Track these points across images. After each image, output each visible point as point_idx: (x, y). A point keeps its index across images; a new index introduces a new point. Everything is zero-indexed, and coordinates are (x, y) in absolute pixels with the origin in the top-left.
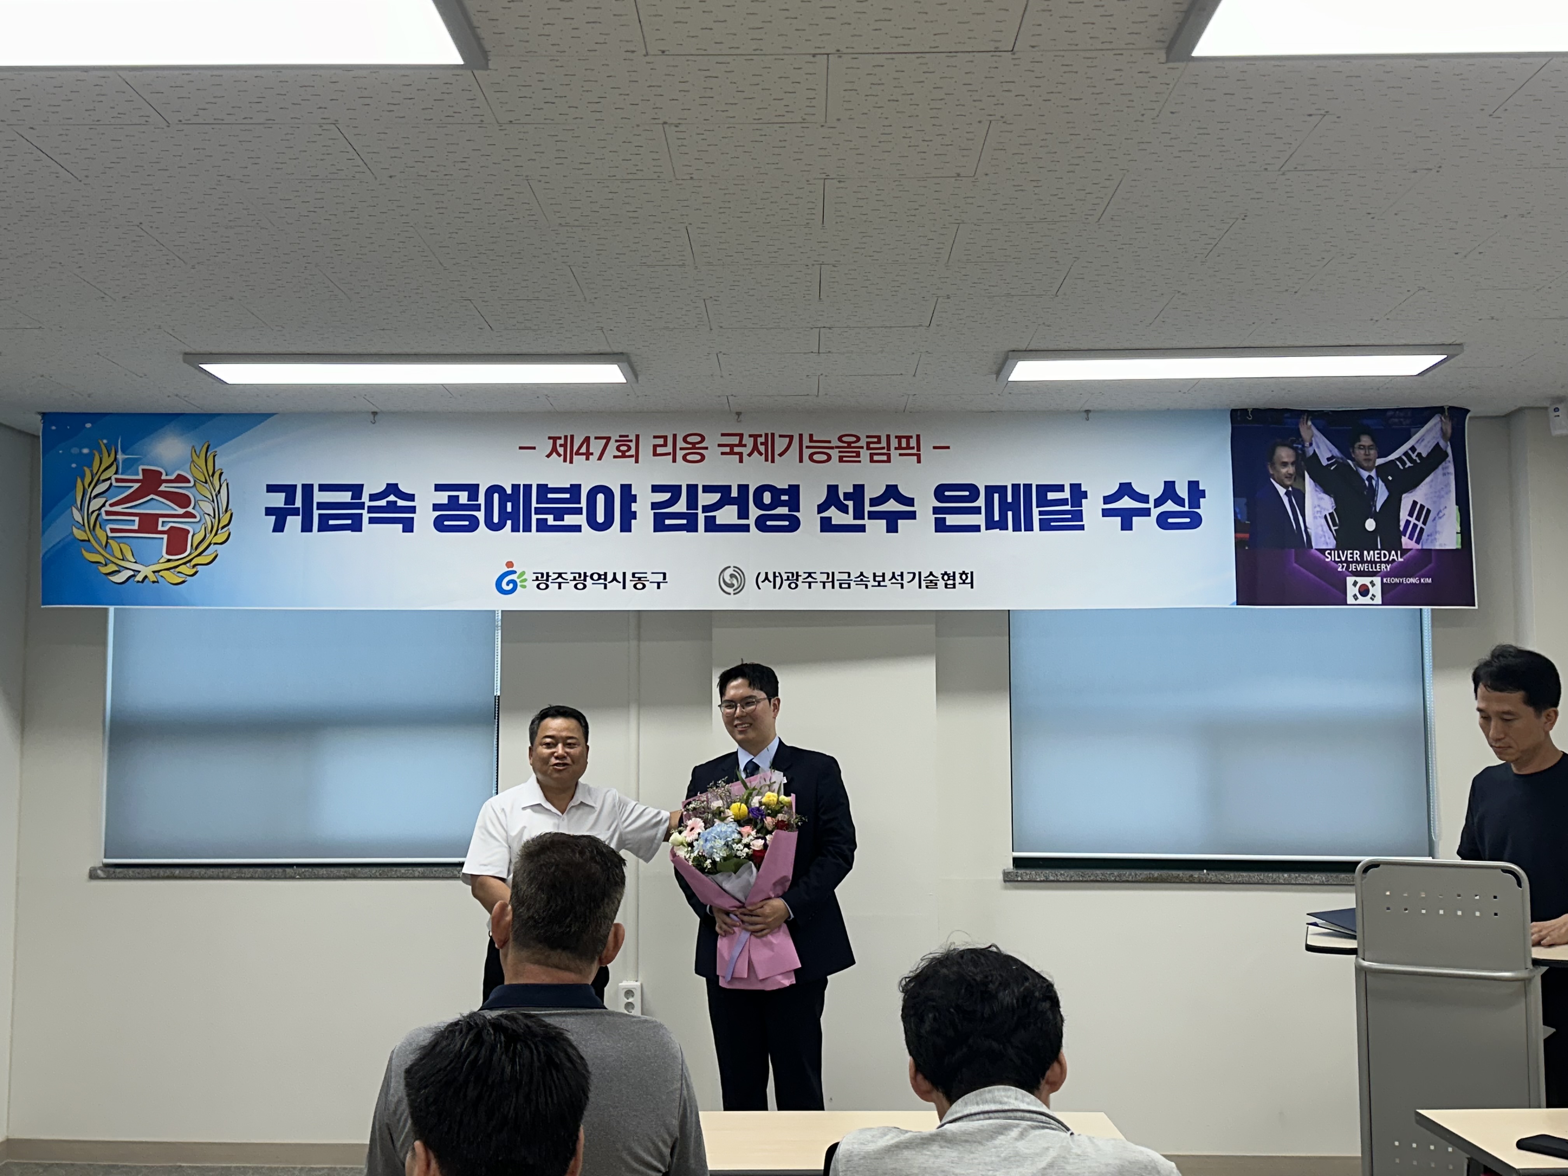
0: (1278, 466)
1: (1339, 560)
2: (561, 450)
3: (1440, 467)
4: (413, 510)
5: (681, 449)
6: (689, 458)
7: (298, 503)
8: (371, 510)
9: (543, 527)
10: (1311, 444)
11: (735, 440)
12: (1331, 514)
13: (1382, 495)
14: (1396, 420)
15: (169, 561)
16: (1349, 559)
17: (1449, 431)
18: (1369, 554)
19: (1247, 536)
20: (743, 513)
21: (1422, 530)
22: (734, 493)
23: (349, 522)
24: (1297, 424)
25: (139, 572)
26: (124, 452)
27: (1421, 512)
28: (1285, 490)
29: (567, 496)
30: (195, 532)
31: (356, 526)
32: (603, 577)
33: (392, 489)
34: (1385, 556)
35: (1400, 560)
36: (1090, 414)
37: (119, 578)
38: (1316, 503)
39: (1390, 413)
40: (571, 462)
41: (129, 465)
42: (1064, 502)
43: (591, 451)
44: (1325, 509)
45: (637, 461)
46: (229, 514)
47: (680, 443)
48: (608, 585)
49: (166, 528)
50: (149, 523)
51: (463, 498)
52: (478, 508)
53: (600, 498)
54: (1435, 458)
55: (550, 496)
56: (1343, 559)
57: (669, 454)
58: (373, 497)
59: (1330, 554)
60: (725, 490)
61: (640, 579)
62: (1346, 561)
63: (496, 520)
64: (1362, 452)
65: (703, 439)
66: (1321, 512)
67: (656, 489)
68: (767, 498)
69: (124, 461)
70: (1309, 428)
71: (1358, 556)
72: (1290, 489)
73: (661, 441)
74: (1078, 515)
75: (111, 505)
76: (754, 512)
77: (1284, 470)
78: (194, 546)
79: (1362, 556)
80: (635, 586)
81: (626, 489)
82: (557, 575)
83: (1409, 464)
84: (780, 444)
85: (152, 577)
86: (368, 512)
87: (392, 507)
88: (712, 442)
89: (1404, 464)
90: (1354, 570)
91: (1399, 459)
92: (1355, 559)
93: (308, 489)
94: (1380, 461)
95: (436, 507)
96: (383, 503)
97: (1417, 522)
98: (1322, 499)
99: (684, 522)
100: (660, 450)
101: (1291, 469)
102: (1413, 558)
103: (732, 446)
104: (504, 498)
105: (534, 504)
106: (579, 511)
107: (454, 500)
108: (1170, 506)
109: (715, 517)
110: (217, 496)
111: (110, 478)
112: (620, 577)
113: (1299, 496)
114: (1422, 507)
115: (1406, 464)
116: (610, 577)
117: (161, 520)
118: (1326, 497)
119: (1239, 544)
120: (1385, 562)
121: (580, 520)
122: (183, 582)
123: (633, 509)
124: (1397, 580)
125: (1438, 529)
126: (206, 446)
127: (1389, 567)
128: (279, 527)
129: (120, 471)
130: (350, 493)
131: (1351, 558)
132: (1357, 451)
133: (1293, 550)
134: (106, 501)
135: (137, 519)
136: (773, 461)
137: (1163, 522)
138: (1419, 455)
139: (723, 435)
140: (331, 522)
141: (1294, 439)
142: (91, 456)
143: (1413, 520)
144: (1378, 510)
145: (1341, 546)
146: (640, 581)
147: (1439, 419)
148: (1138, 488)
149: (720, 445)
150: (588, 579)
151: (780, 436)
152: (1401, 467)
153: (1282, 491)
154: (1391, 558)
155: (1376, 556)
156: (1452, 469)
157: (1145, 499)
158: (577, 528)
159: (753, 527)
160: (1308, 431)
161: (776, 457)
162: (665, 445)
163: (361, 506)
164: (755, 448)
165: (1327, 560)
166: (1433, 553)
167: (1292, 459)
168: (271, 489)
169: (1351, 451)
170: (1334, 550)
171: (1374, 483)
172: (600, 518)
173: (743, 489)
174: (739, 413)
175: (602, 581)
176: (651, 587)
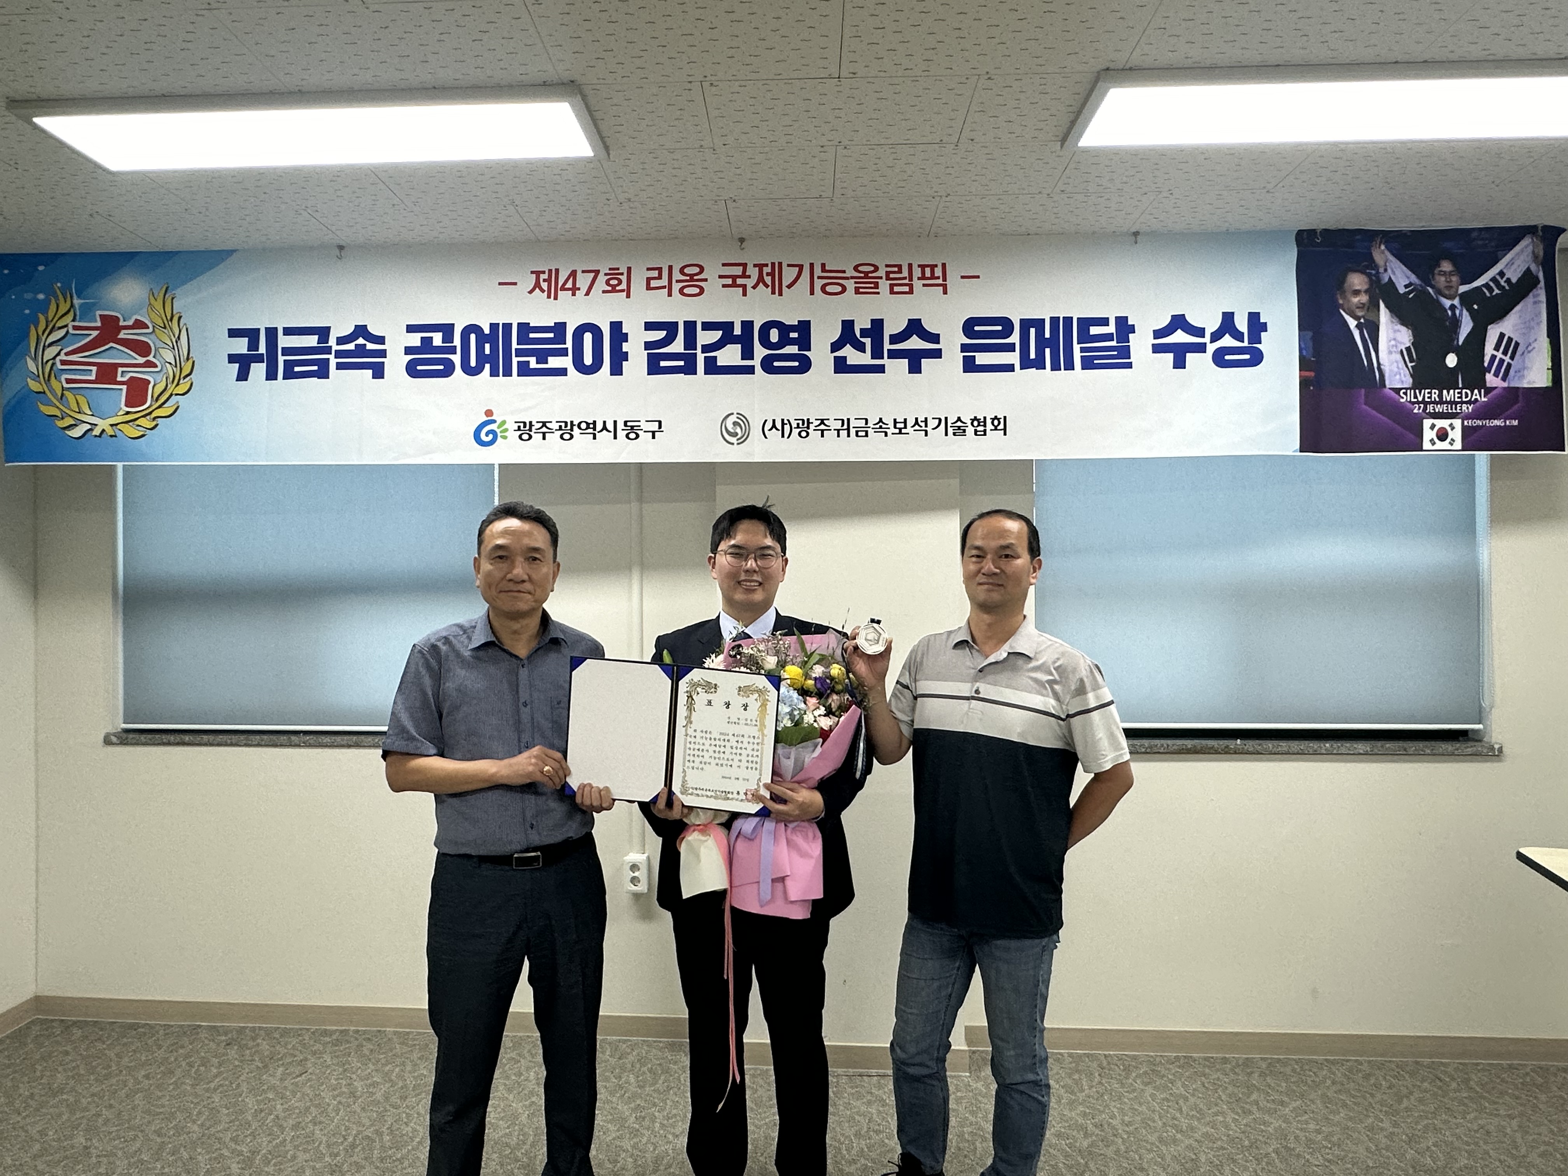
0: (1349, 295)
1: (1416, 400)
2: (545, 286)
3: (1531, 294)
4: (383, 354)
5: (678, 281)
6: (686, 291)
7: (262, 349)
8: (339, 354)
9: (525, 371)
10: (1386, 270)
11: (738, 271)
12: (1408, 349)
13: (1466, 326)
14: (1480, 242)
15: (128, 413)
16: (1427, 400)
17: (1541, 253)
18: (1448, 393)
19: (1312, 374)
20: (748, 353)
21: (1509, 365)
22: (737, 331)
23: (316, 368)
24: (1369, 248)
25: (96, 425)
26: (79, 297)
27: (1508, 345)
28: (1356, 323)
29: (551, 335)
30: (156, 382)
31: (323, 373)
32: (591, 426)
33: (361, 331)
34: (1467, 397)
35: (1484, 399)
36: (1139, 238)
37: (77, 432)
38: (1392, 336)
39: (1474, 234)
40: (556, 298)
41: (87, 311)
42: (1108, 337)
43: (577, 286)
44: (1401, 343)
45: (628, 296)
46: (190, 362)
47: (677, 275)
48: (598, 435)
49: (124, 379)
50: (107, 374)
51: (437, 339)
52: (453, 351)
53: (588, 337)
54: (1527, 283)
55: (532, 335)
56: (1420, 399)
57: (664, 287)
58: (341, 341)
59: (1405, 394)
60: (726, 327)
61: (632, 427)
62: (1423, 402)
63: (473, 363)
64: (1443, 279)
65: (702, 269)
66: (1396, 346)
67: (650, 326)
68: (774, 335)
69: (81, 306)
70: (1383, 252)
71: (1436, 396)
72: (1362, 321)
73: (655, 274)
74: (1125, 352)
75: (67, 354)
76: (760, 352)
77: (1355, 300)
78: (155, 398)
79: (1440, 395)
80: (627, 436)
81: (616, 326)
82: (541, 425)
83: (1496, 291)
84: (789, 275)
85: (110, 431)
86: (336, 357)
87: (361, 351)
88: (712, 272)
89: (1491, 290)
90: (1432, 411)
91: (1487, 285)
92: (1433, 400)
93: (272, 333)
94: (1463, 289)
95: (408, 350)
96: (351, 346)
97: (1504, 357)
98: (1399, 331)
99: (682, 363)
100: (653, 284)
101: (1364, 298)
102: (1500, 397)
103: (734, 278)
104: (482, 339)
105: (515, 345)
106: (564, 353)
107: (427, 342)
108: (1227, 341)
109: (716, 357)
110: (177, 342)
111: (66, 326)
112: (610, 427)
113: (1372, 329)
114: (1510, 339)
115: (1493, 291)
116: (599, 426)
117: (120, 370)
118: (1404, 329)
119: (1304, 384)
120: (1466, 403)
121: (566, 362)
122: (143, 436)
123: (624, 350)
124: (1479, 423)
125: (1528, 364)
126: (164, 289)
127: (1470, 408)
128: (243, 376)
129: (78, 318)
130: (316, 337)
131: (1428, 398)
132: (1437, 277)
133: (1363, 391)
134: (61, 350)
135: (94, 369)
136: (781, 294)
137: (1220, 359)
138: (1508, 281)
139: (724, 265)
140: (297, 369)
141: (1367, 265)
142: (47, 302)
143: (1499, 355)
144: (1460, 343)
145: (1419, 384)
146: (632, 430)
147: (1530, 240)
148: (1194, 320)
149: (720, 277)
150: (575, 428)
151: (789, 265)
152: (1488, 294)
153: (1352, 323)
154: (1474, 397)
155: (1457, 395)
156: (1543, 298)
157: (1200, 332)
158: (563, 372)
159: (758, 369)
160: (1381, 255)
161: (784, 288)
162: (660, 277)
163: (328, 350)
164: (761, 279)
165: (1402, 400)
166: (1521, 391)
167: (1365, 287)
168: (234, 333)
169: (1431, 277)
170: (1410, 389)
171: (1457, 312)
172: (588, 360)
173: (747, 326)
174: (742, 240)
175: (591, 431)
176: (645, 437)
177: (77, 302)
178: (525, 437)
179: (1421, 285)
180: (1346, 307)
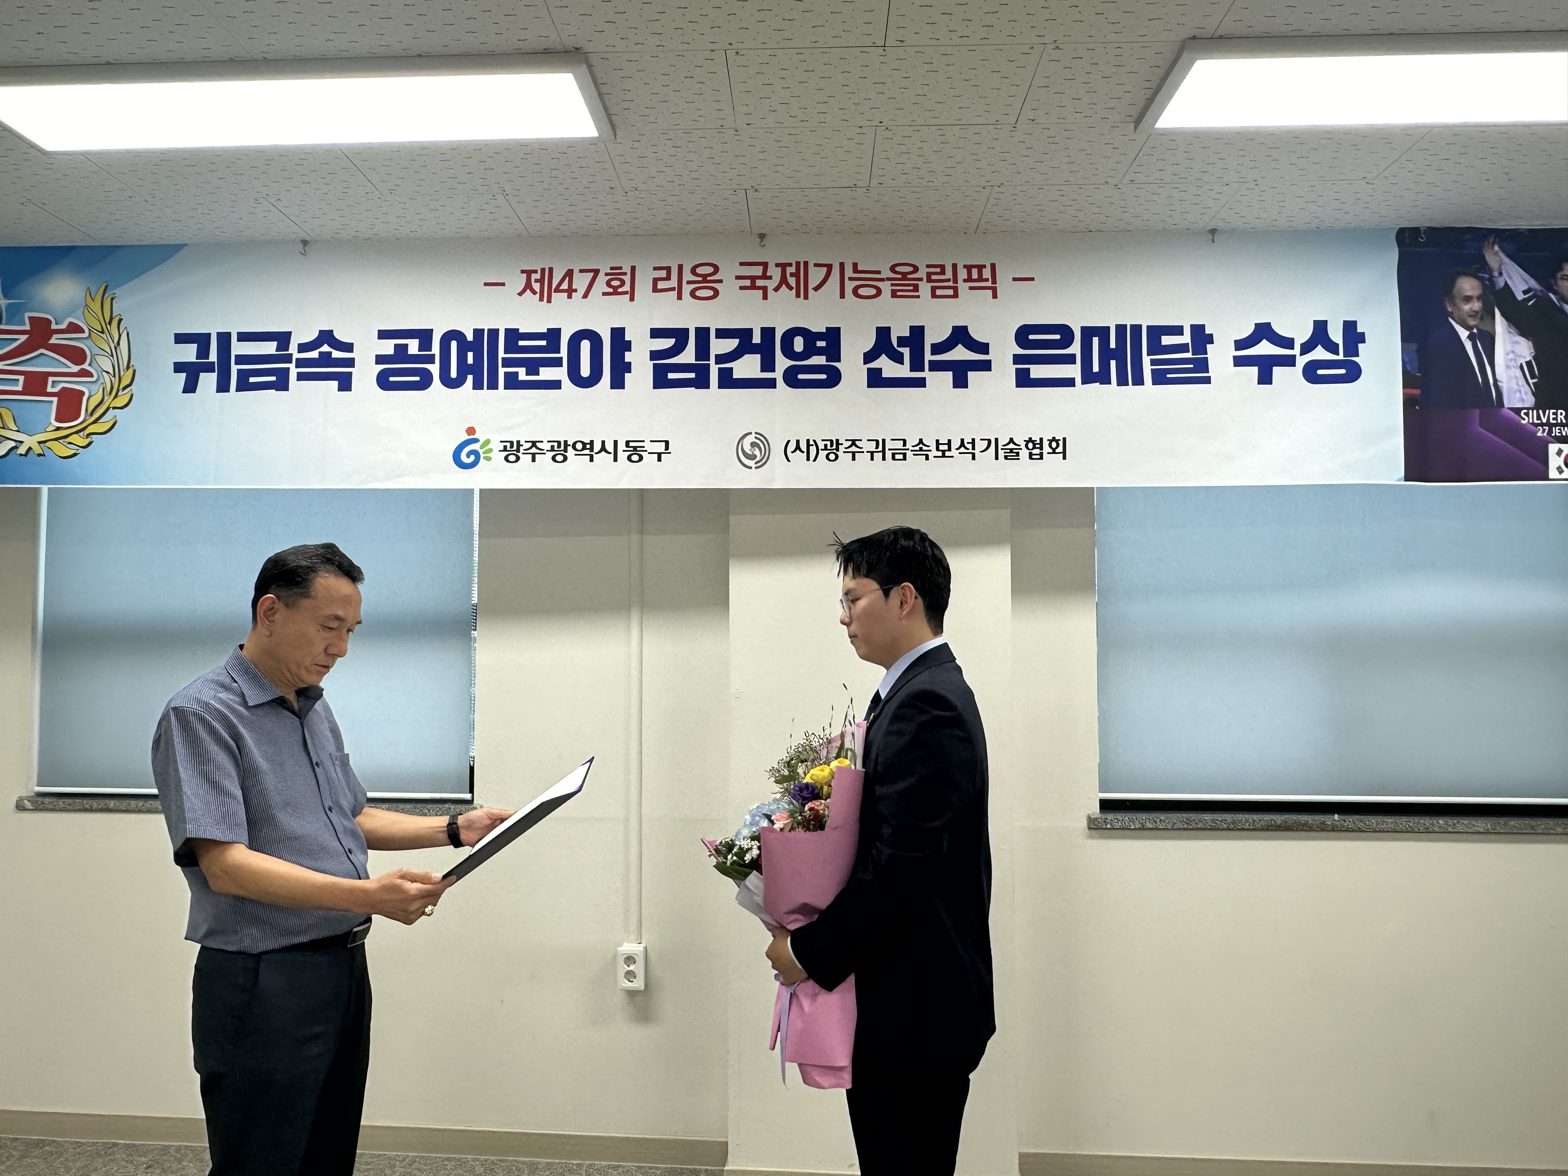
1: (1539, 422)
2: (536, 287)
4: (351, 363)
5: (689, 282)
6: (699, 293)
7: (213, 357)
8: (300, 363)
9: (512, 383)
11: (758, 271)
16: (1552, 421)
20: (768, 365)
22: (757, 339)
23: (274, 379)
26: (6, 297)
29: (543, 343)
31: (282, 384)
32: (588, 446)
33: (327, 337)
36: (1217, 236)
38: (1511, 350)
40: (549, 301)
41: (14, 313)
42: (1183, 348)
43: (574, 287)
44: (1521, 357)
45: (632, 299)
47: (687, 276)
48: (595, 457)
51: (413, 346)
52: (431, 359)
53: (585, 346)
55: (521, 343)
56: (1544, 421)
57: (673, 289)
58: (302, 348)
59: (1527, 414)
60: (744, 335)
61: (635, 448)
62: (1548, 423)
63: (454, 374)
65: (716, 269)
66: (1516, 361)
67: (656, 333)
68: (799, 344)
69: (8, 307)
73: (663, 274)
74: (1202, 365)
76: (782, 363)
80: (629, 458)
81: (618, 334)
82: (530, 444)
84: (816, 276)
86: (297, 367)
87: (326, 360)
88: (729, 272)
90: (1558, 435)
93: (224, 339)
95: (380, 359)
96: (314, 354)
98: (1517, 343)
99: (692, 375)
100: (661, 285)
103: (753, 279)
104: (464, 346)
105: (501, 354)
106: (558, 363)
107: (401, 350)
108: (1320, 353)
109: (731, 369)
112: (610, 447)
116: (597, 448)
119: (1408, 403)
121: (560, 373)
123: (627, 360)
128: (190, 387)
130: (275, 343)
131: (1554, 419)
136: (806, 297)
137: (1310, 374)
139: (742, 264)
140: (252, 380)
146: (635, 451)
148: (1281, 329)
149: (738, 278)
150: (570, 449)
151: (816, 265)
157: (1288, 343)
158: (555, 385)
159: (780, 382)
161: (811, 292)
162: (668, 278)
163: (288, 359)
164: (784, 281)
165: (1523, 422)
168: (181, 339)
172: (585, 371)
173: (768, 333)
174: (762, 236)
175: (587, 452)
176: (649, 459)
178: (512, 458)
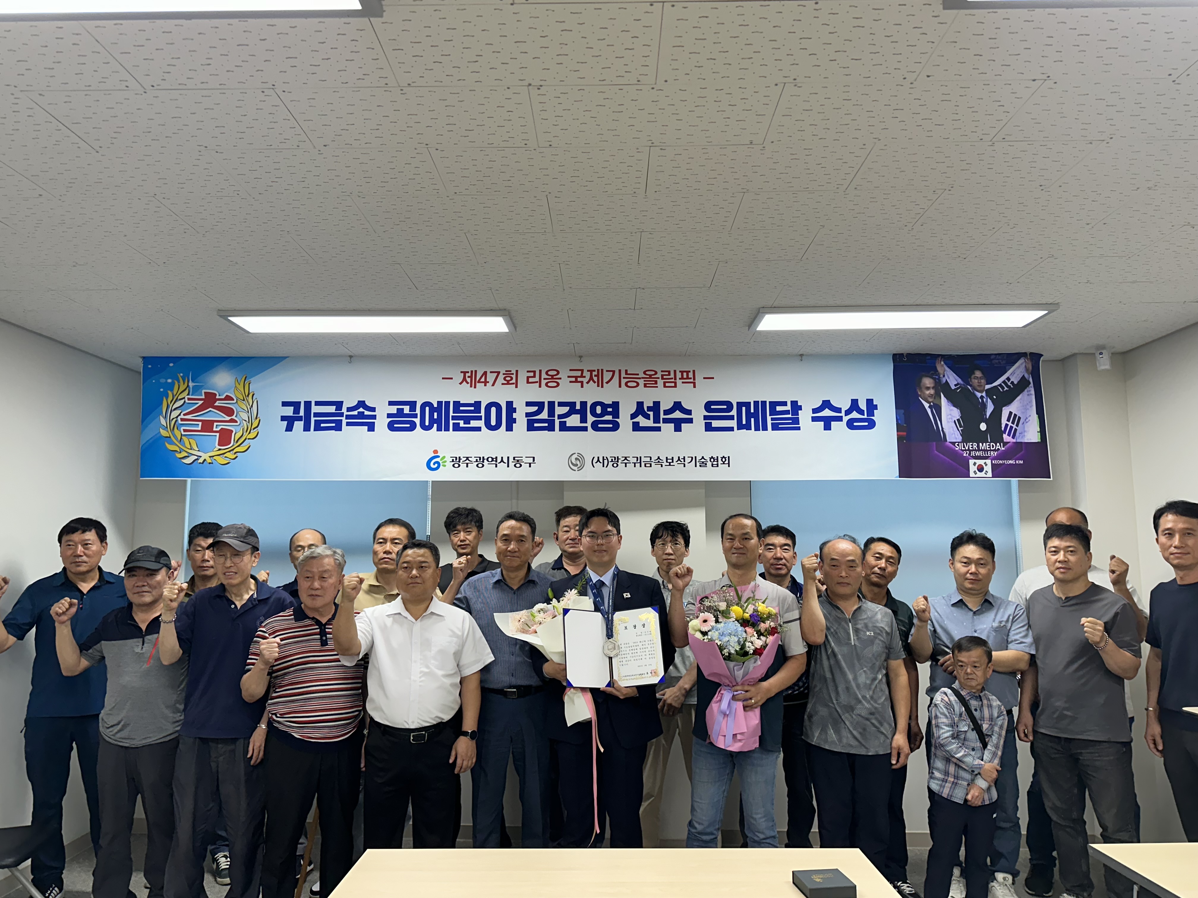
0: (923, 389)
1: (964, 449)
2: (469, 380)
3: (1026, 390)
4: (374, 417)
5: (545, 379)
6: (549, 384)
7: (302, 413)
8: (348, 417)
9: (457, 428)
10: (944, 376)
11: (579, 374)
12: (958, 420)
13: (990, 408)
14: (997, 361)
15: (220, 449)
16: (970, 449)
17: (1031, 368)
18: (983, 445)
19: (905, 433)
20: (584, 420)
21: (1016, 430)
22: (578, 407)
23: (334, 425)
25: (201, 457)
26: (193, 381)
27: (1014, 418)
29: (473, 408)
30: (237, 431)
31: (338, 428)
32: (495, 460)
33: (362, 404)
34: (993, 447)
35: (1004, 449)
36: (803, 357)
37: (188, 461)
38: (949, 413)
39: (992, 357)
40: (475, 387)
41: (196, 390)
42: (787, 412)
43: (487, 380)
44: (954, 417)
45: (516, 387)
46: (258, 420)
47: (544, 376)
48: (498, 465)
49: (218, 429)
50: (208, 426)
51: (406, 409)
52: (415, 416)
53: (493, 410)
54: (1022, 385)
55: (461, 408)
56: (967, 448)
57: (537, 382)
58: (349, 409)
59: (958, 445)
60: (572, 405)
61: (518, 461)
62: (969, 449)
63: (427, 424)
64: (976, 381)
65: (558, 373)
66: (952, 418)
67: (528, 404)
68: (599, 410)
69: (194, 387)
70: (942, 366)
72: (932, 404)
73: (532, 374)
74: (796, 421)
75: (184, 415)
76: (591, 419)
77: (927, 392)
78: (236, 441)
79: (978, 446)
80: (515, 466)
81: (509, 404)
82: (465, 459)
83: (1006, 388)
84: (607, 376)
85: (209, 460)
86: (346, 419)
87: (361, 415)
88: (564, 375)
89: (1003, 388)
90: (974, 455)
91: (1000, 385)
93: (308, 404)
94: (988, 387)
95: (389, 416)
96: (355, 413)
97: (1012, 425)
98: (952, 410)
99: (546, 425)
100: (531, 380)
101: (932, 392)
102: (1011, 447)
103: (576, 377)
104: (432, 410)
105: (451, 414)
106: (479, 418)
107: (400, 411)
108: (855, 415)
109: (566, 422)
110: (250, 409)
111: (184, 398)
112: (505, 460)
113: (937, 408)
114: (1015, 415)
115: (1004, 388)
116: (499, 460)
117: (215, 424)
119: (900, 439)
120: (992, 450)
121: (481, 423)
122: (228, 463)
123: (514, 417)
124: (1001, 462)
125: (1026, 429)
126: (244, 377)
127: (995, 453)
128: (289, 428)
129: (191, 393)
130: (335, 407)
132: (973, 380)
133: (935, 443)
134: (181, 412)
135: (200, 423)
136: (602, 387)
137: (851, 425)
138: (1012, 383)
139: (571, 370)
140: (322, 425)
141: (933, 372)
142: (173, 384)
143: (1010, 424)
144: (988, 417)
145: (965, 440)
146: (518, 463)
147: (1024, 360)
148: (834, 403)
149: (569, 377)
150: (485, 461)
151: (607, 371)
152: (1001, 390)
153: (926, 405)
156: (1033, 392)
157: (839, 410)
158: (479, 429)
159: (590, 428)
160: (942, 368)
161: (605, 384)
162: (534, 376)
163: (342, 415)
164: (591, 378)
165: (956, 449)
166: (1023, 445)
167: (932, 385)
168: (285, 404)
170: (961, 442)
171: (985, 400)
172: (493, 423)
173: (584, 404)
174: (581, 357)
175: (494, 462)
176: (525, 466)
177: (191, 384)
178: (456, 465)
179: (964, 385)
180: (922, 396)
